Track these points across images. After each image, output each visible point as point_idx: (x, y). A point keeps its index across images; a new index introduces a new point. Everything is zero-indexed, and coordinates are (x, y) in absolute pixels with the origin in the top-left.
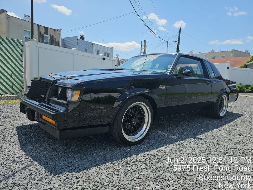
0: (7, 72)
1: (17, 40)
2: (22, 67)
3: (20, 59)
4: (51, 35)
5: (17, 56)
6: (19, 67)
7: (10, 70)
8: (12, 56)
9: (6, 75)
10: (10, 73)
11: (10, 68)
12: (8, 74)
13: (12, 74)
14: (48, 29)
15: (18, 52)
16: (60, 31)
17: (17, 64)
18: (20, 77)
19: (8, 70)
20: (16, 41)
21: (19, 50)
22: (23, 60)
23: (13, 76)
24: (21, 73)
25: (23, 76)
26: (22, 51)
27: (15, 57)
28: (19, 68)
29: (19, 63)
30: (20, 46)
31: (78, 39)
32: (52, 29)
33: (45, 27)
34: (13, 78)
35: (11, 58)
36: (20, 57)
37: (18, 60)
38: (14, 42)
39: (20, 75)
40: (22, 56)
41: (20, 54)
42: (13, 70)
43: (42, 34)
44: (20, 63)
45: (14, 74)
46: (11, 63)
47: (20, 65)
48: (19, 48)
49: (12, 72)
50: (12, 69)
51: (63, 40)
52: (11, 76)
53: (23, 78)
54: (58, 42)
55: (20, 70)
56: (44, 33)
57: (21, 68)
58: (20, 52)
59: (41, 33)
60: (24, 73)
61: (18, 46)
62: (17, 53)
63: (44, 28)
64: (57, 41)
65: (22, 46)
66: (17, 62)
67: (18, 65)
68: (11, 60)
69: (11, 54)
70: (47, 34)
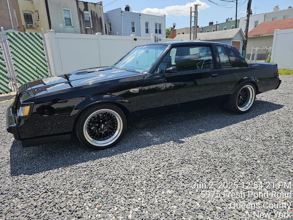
0: (32, 68)
1: (36, 33)
2: (46, 61)
3: (42, 53)
4: (91, 11)
5: (39, 50)
6: (43, 61)
7: (34, 65)
8: (34, 51)
9: (32, 70)
10: (35, 68)
11: (34, 63)
12: (33, 69)
13: (37, 69)
14: (88, 4)
15: (39, 46)
16: (101, 4)
17: (40, 58)
18: (45, 72)
19: (32, 66)
20: (35, 35)
21: (39, 44)
22: (45, 54)
23: (38, 71)
24: (45, 68)
25: (48, 70)
26: (42, 45)
27: (37, 51)
28: (43, 63)
29: (41, 57)
30: (40, 40)
31: (122, 11)
32: (92, 3)
33: (84, 2)
34: (38, 73)
35: (33, 53)
36: (42, 51)
37: (40, 54)
38: (33, 36)
39: (45, 70)
40: (43, 50)
41: (41, 47)
42: (37, 66)
43: (82, 12)
44: (43, 57)
45: (39, 69)
46: (34, 59)
47: (43, 59)
48: (39, 42)
49: (37, 68)
50: (36, 64)
51: (106, 14)
52: (36, 71)
53: (48, 72)
54: (101, 18)
55: (44, 64)
56: (84, 9)
57: (44, 62)
58: (41, 45)
59: (81, 10)
60: (48, 67)
61: (38, 40)
62: (37, 47)
63: (83, 4)
64: (99, 17)
65: (41, 39)
66: (40, 56)
67: (41, 60)
68: (33, 55)
69: (32, 49)
70: (87, 11)
